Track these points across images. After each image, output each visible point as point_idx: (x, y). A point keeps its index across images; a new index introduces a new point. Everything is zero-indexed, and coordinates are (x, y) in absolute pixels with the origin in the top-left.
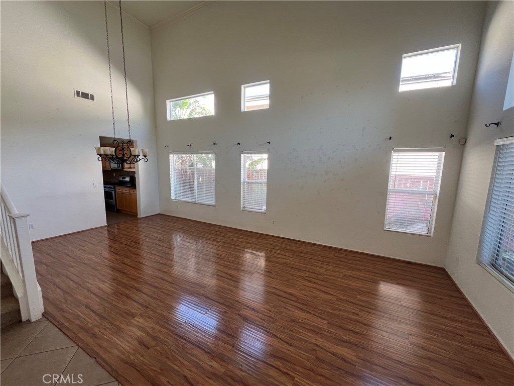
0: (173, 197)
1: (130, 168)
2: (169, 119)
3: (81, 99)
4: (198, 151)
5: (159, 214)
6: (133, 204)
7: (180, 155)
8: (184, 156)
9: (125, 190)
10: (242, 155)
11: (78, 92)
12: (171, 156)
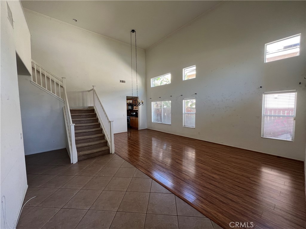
0: (153, 121)
1: (136, 109)
2: (152, 86)
3: (121, 83)
4: (164, 100)
5: (147, 129)
6: (136, 124)
7: (156, 102)
8: (158, 102)
9: (134, 118)
10: (183, 100)
11: (121, 81)
12: (152, 103)
